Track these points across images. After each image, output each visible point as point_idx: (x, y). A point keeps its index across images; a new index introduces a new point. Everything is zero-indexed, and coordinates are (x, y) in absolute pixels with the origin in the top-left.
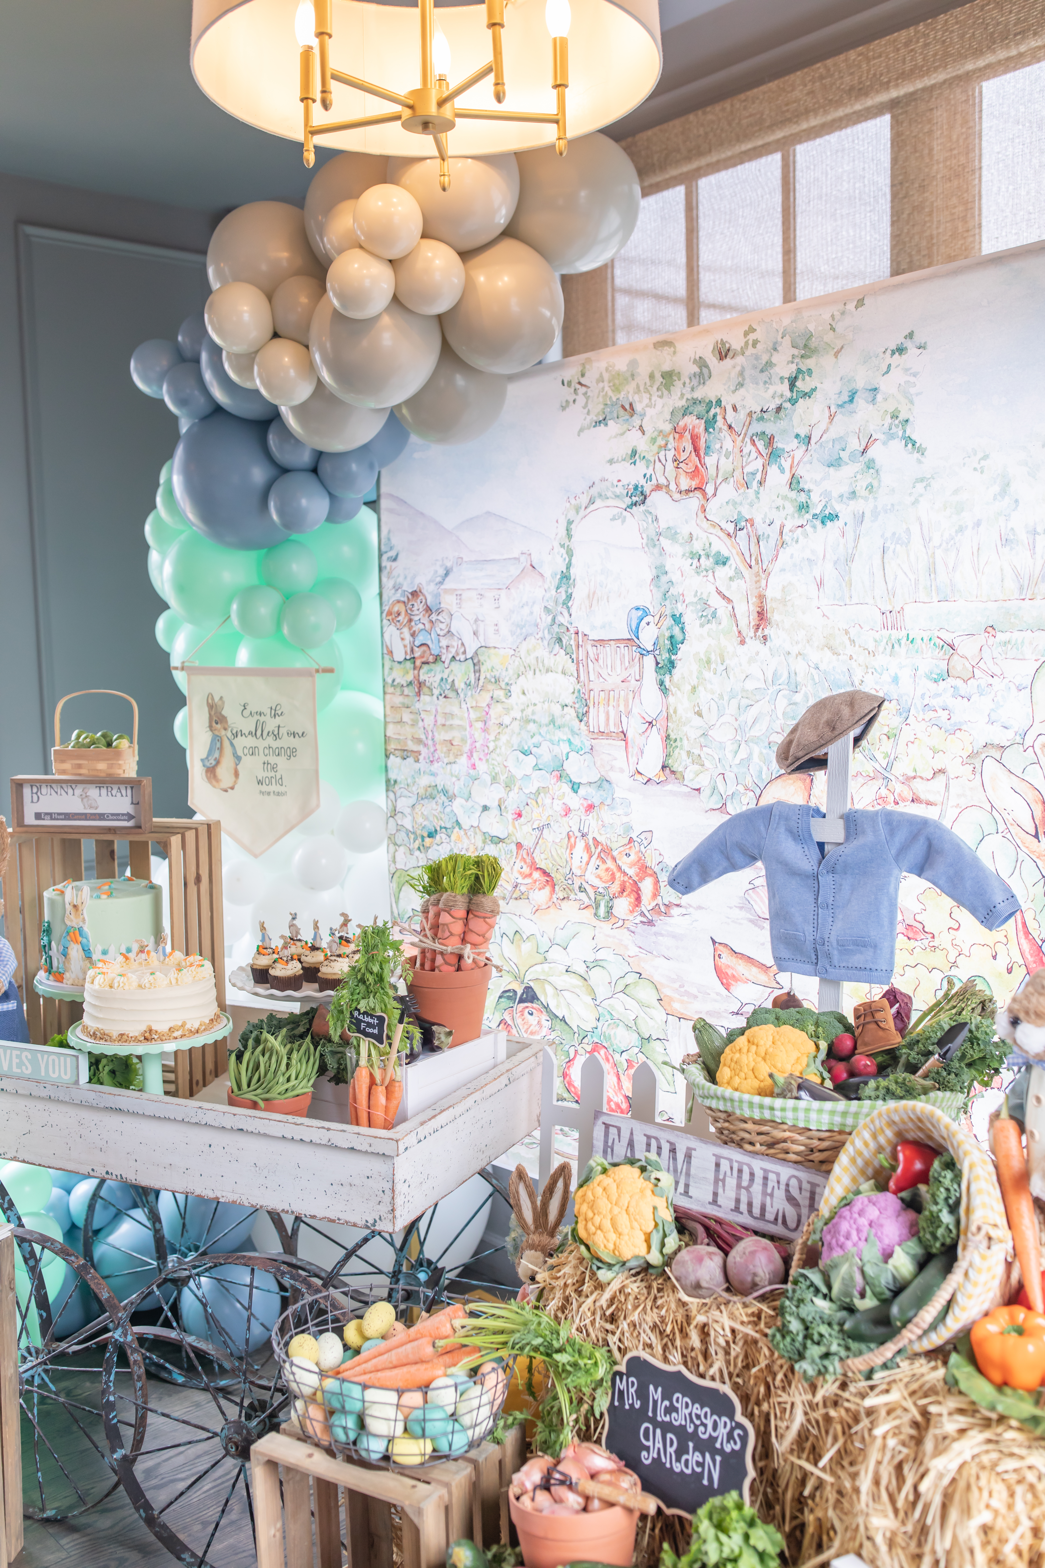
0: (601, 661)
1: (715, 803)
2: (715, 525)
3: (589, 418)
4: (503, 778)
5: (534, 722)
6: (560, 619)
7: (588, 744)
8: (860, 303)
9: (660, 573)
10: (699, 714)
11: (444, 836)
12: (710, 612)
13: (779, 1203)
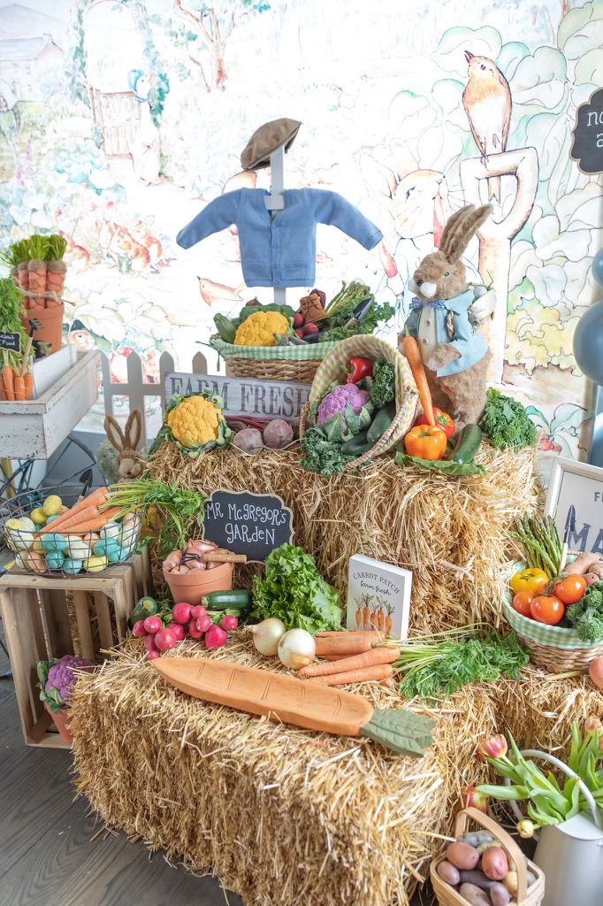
0: (110, 107)
1: (195, 194)
2: (187, 13)
4: (45, 189)
5: (65, 150)
6: (78, 80)
7: (105, 163)
9: (150, 46)
10: (182, 139)
12: (185, 72)
13: (280, 403)
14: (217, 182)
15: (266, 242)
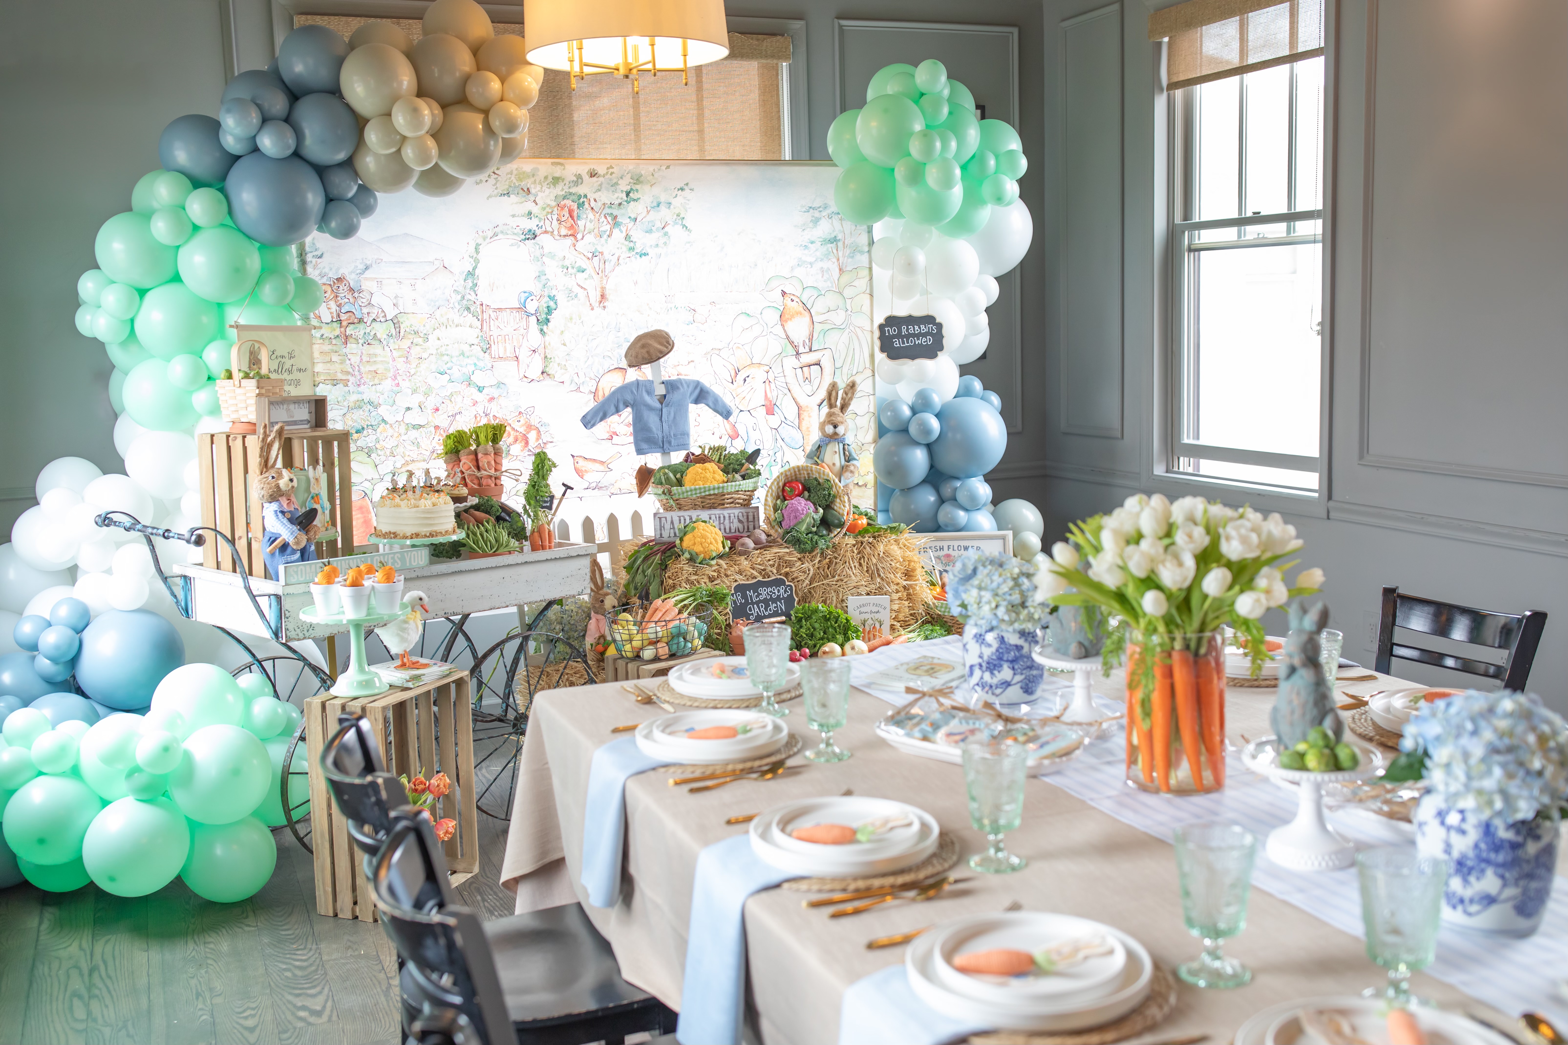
0: (499, 320)
1: (574, 387)
2: (580, 253)
3: (496, 191)
4: (422, 390)
5: (447, 355)
6: (468, 297)
7: (490, 366)
8: (668, 167)
9: (542, 274)
10: (564, 345)
11: (370, 431)
12: (573, 295)
13: (736, 524)
14: (593, 377)
15: (657, 419)
